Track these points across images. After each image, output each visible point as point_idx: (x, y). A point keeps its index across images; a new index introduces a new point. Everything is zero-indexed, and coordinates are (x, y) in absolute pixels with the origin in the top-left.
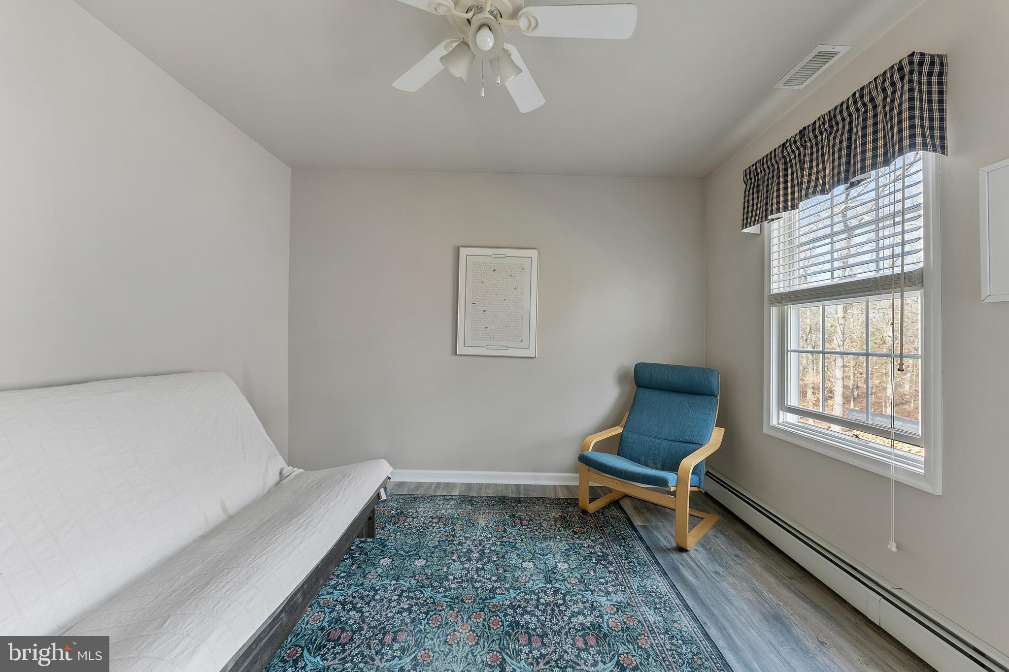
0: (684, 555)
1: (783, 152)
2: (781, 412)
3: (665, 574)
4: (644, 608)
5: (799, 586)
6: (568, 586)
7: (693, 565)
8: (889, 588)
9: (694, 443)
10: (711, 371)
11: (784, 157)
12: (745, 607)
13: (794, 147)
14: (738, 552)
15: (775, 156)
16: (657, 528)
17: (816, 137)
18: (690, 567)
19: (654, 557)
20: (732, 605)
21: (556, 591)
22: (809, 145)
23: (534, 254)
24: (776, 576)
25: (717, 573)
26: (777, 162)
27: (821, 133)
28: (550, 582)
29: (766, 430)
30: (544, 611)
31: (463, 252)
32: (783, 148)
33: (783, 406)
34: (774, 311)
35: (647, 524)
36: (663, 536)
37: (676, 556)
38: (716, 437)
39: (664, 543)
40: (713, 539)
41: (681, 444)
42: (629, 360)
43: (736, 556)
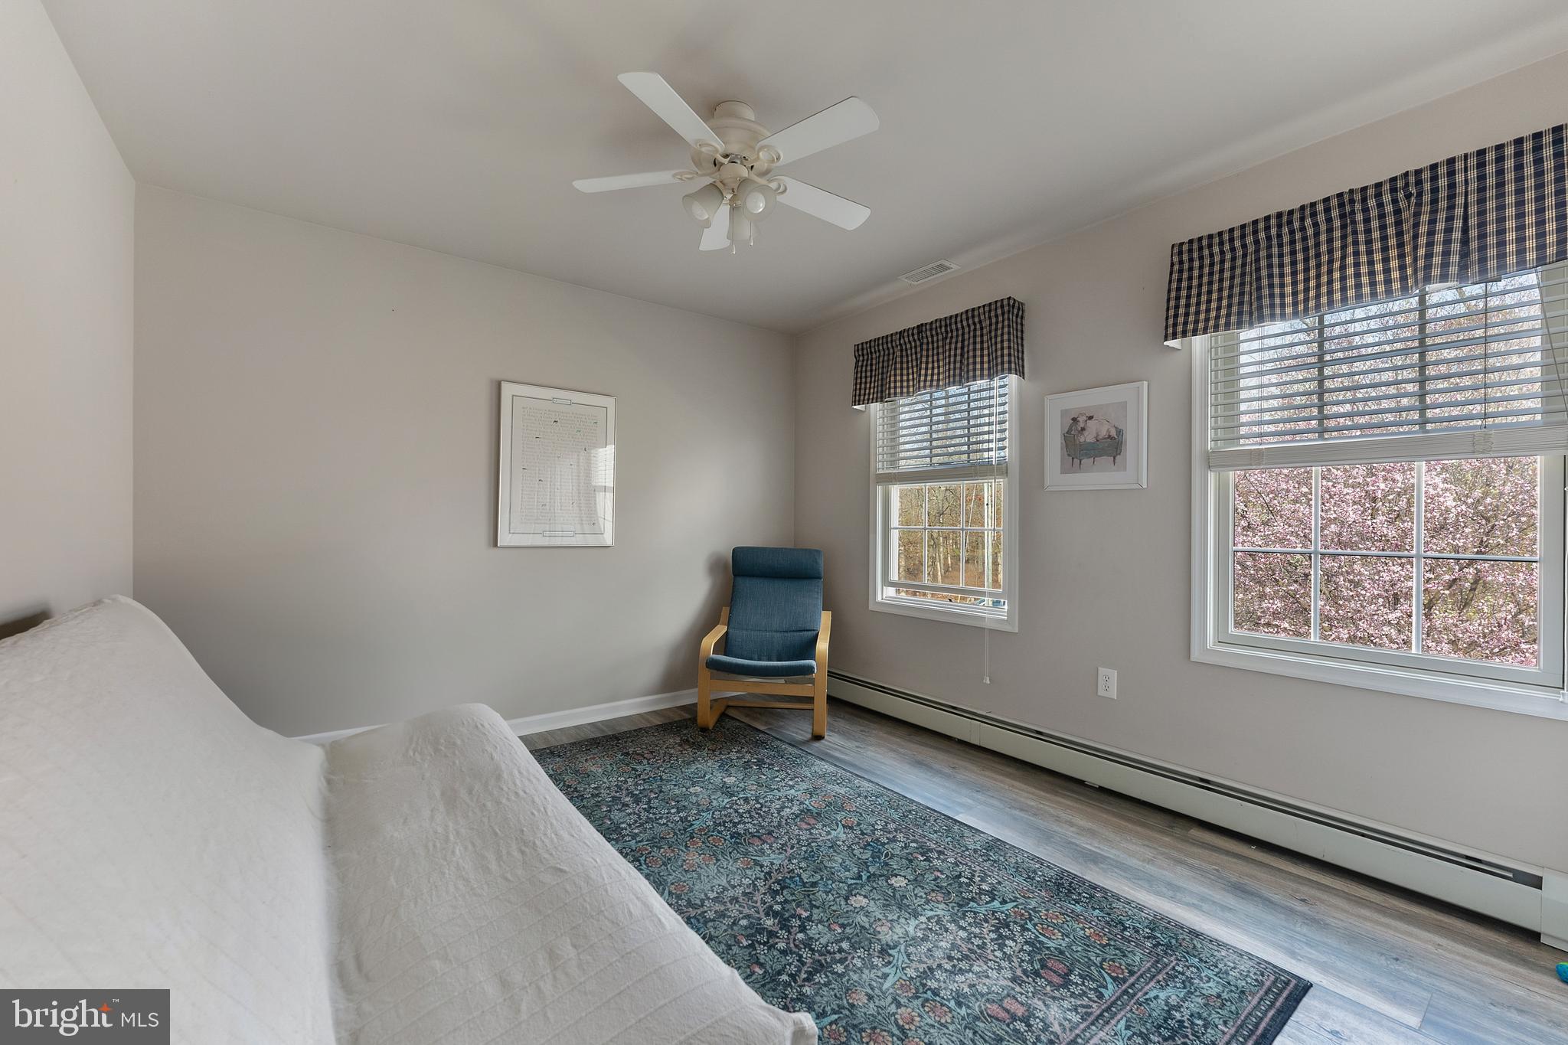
0: (823, 741)
1: (900, 339)
2: (884, 587)
3: (823, 759)
4: (829, 787)
5: (918, 739)
6: (753, 792)
7: (836, 746)
8: (984, 713)
9: (808, 630)
10: (818, 552)
11: (900, 345)
12: (895, 763)
13: (911, 338)
14: (862, 728)
15: (892, 341)
16: (781, 727)
17: (932, 336)
18: (836, 749)
19: (802, 750)
20: (885, 764)
21: (746, 800)
22: (925, 341)
23: (609, 402)
24: (899, 737)
25: (857, 747)
26: (893, 347)
27: (937, 334)
28: (732, 795)
29: (871, 607)
30: (751, 817)
31: (508, 390)
32: (900, 336)
33: (887, 583)
34: (879, 489)
35: (770, 727)
36: (793, 732)
37: (817, 744)
38: (825, 619)
39: (799, 738)
40: (835, 724)
41: (795, 634)
42: (723, 544)
43: (862, 731)
